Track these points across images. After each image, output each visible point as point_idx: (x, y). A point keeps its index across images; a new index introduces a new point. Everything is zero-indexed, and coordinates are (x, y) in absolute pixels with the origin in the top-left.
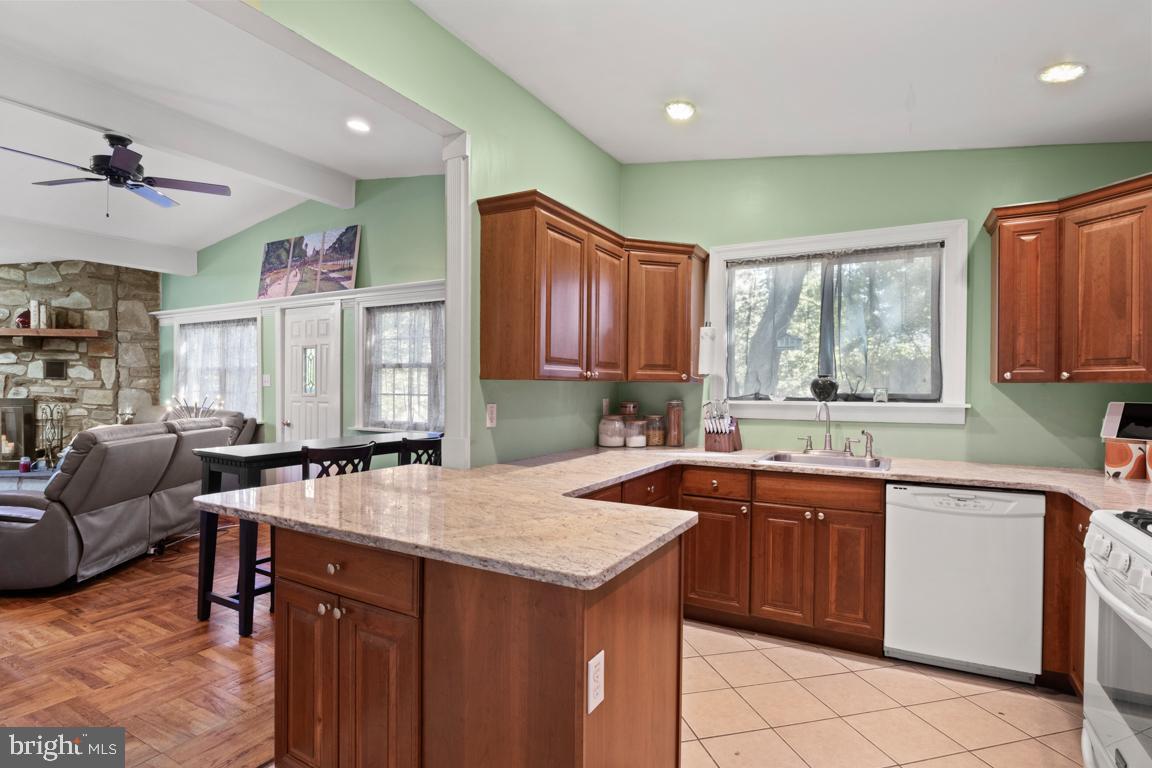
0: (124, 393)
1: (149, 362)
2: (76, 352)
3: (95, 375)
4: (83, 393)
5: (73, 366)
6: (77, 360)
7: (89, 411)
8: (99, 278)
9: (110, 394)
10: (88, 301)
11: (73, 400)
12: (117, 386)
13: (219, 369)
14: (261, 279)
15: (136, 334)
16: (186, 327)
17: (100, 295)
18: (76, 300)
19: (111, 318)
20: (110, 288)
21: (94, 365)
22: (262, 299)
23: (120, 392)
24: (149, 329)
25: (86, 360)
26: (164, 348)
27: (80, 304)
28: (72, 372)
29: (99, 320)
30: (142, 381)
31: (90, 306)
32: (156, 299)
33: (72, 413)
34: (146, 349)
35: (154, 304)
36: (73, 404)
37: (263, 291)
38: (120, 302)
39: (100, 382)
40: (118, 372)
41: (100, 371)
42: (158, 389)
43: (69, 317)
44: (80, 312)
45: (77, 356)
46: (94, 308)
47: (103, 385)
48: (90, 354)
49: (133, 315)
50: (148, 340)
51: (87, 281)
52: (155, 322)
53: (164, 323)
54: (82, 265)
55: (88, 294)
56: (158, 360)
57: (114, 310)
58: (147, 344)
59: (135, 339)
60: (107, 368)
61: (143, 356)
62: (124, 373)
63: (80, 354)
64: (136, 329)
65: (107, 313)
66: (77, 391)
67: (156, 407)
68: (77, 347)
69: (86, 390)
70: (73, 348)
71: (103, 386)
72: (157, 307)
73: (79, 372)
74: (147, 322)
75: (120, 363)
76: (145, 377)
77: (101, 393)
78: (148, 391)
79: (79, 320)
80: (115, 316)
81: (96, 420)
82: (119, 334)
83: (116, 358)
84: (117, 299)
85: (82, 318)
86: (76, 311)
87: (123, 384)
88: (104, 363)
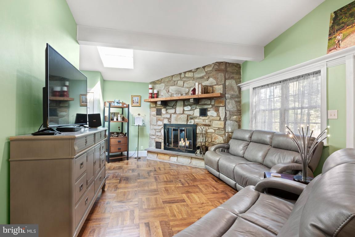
0: (228, 122)
1: (237, 108)
2: (210, 104)
3: (217, 114)
4: (213, 122)
5: (209, 111)
6: (211, 108)
7: (215, 130)
8: (219, 71)
9: (223, 123)
10: (215, 81)
11: (209, 126)
12: (225, 119)
13: (280, 109)
15: (233, 95)
16: (256, 89)
17: (219, 78)
18: (211, 81)
19: (223, 87)
20: (223, 74)
21: (217, 110)
23: (226, 122)
24: (237, 93)
25: (214, 108)
26: (244, 100)
27: (212, 83)
28: (209, 113)
29: (219, 90)
30: (235, 117)
31: (216, 84)
32: (240, 78)
33: (209, 131)
34: (236, 102)
35: (239, 81)
36: (209, 127)
38: (226, 80)
39: (219, 117)
40: (226, 113)
41: (219, 112)
42: (240, 121)
43: (208, 89)
44: (212, 86)
45: (210, 106)
46: (217, 84)
47: (220, 118)
48: (215, 105)
49: (231, 87)
50: (237, 98)
51: (214, 73)
52: (240, 89)
53: (243, 89)
54: (213, 66)
55: (216, 78)
56: (240, 107)
57: (224, 85)
58: (236, 99)
59: (232, 98)
60: (222, 110)
61: (235, 106)
62: (228, 113)
63: (212, 105)
64: (232, 93)
65: (222, 86)
66: (211, 121)
67: (240, 129)
68: (211, 103)
69: (214, 121)
70: (209, 103)
71: (220, 120)
72: (240, 82)
73: (211, 113)
74: (236, 89)
75: (226, 109)
76: (236, 115)
77: (219, 122)
78: (237, 122)
79: (212, 90)
80: (225, 87)
81: (217, 134)
82: (226, 95)
83: (225, 106)
84: (225, 79)
85: (213, 90)
86: (211, 86)
87: (228, 118)
88: (221, 108)
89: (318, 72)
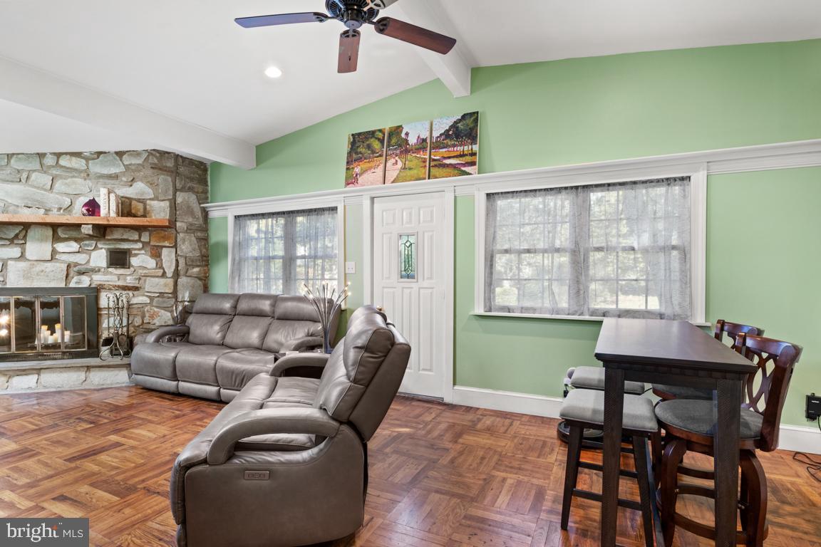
0: (183, 280)
1: (201, 253)
2: (139, 241)
3: (157, 264)
4: (145, 281)
5: (136, 255)
6: (139, 249)
7: (151, 298)
8: (160, 169)
9: (171, 282)
10: (150, 191)
11: (136, 289)
12: (177, 274)
13: (283, 257)
14: (348, 169)
15: (191, 225)
16: (241, 219)
17: (161, 186)
18: (139, 189)
19: (171, 207)
20: (170, 179)
21: (156, 255)
22: (350, 188)
23: (179, 280)
24: (201, 221)
25: (148, 249)
26: (214, 238)
27: (143, 194)
28: (134, 261)
29: (159, 211)
30: (196, 270)
31: (153, 196)
32: (205, 192)
33: (134, 301)
34: (199, 239)
35: (204, 197)
36: (135, 293)
37: (351, 180)
38: (178, 193)
39: (162, 271)
40: (177, 260)
41: (162, 260)
42: (206, 277)
43: (132, 206)
44: (143, 201)
45: (139, 245)
46: (156, 198)
47: (164, 273)
48: (152, 243)
49: (189, 207)
50: (200, 230)
51: (149, 172)
52: (205, 213)
53: (215, 214)
54: (145, 155)
55: (151, 184)
56: (207, 249)
57: (173, 201)
58: (199, 234)
59: (190, 230)
60: (168, 256)
61: (197, 247)
62: (182, 261)
63: (143, 243)
64: (190, 220)
65: (167, 203)
66: (140, 279)
67: (206, 294)
68: (140, 237)
69: (148, 278)
70: (136, 237)
71: (164, 275)
72: (206, 200)
73: (142, 260)
74: (199, 213)
75: (178, 252)
76: (198, 266)
77: (162, 281)
78: (200, 279)
79: (142, 210)
80: (174, 206)
81: (157, 307)
82: (178, 224)
83: (175, 246)
84: (176, 190)
85: (145, 209)
86: (139, 201)
87: (182, 273)
88: (165, 252)
89: (334, 209)
